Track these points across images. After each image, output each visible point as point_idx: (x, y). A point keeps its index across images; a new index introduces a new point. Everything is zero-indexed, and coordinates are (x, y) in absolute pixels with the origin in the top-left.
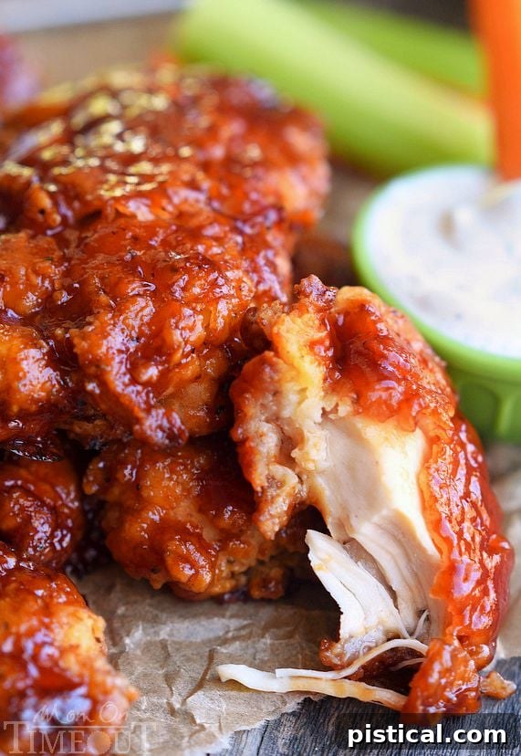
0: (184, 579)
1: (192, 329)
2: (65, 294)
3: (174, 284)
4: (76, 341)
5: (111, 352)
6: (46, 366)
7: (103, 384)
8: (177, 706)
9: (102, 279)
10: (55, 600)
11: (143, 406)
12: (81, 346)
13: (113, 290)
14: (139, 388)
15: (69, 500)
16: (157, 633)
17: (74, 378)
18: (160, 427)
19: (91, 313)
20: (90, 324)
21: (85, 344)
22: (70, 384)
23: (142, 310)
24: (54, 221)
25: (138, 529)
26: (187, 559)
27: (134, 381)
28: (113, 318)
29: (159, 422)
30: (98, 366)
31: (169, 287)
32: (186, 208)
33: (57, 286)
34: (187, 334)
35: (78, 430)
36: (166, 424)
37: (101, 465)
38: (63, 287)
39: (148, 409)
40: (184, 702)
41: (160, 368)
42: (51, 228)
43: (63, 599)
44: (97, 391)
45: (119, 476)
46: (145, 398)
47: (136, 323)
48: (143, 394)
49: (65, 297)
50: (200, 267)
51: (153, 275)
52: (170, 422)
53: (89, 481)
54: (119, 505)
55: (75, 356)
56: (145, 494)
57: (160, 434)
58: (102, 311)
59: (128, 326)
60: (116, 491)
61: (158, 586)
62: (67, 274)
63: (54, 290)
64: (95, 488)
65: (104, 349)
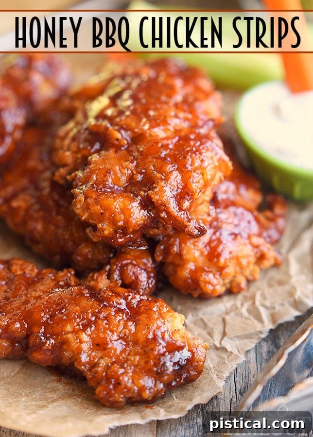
0: (209, 292)
1: (198, 182)
2: (139, 175)
3: (186, 164)
4: (152, 196)
5: (168, 198)
6: (141, 209)
7: (168, 213)
8: (218, 345)
9: (154, 166)
10: (163, 311)
11: (186, 219)
12: (156, 198)
13: (160, 170)
14: (183, 212)
15: (150, 264)
16: (198, 315)
17: (154, 212)
18: (195, 228)
19: (154, 183)
20: (156, 188)
21: (157, 197)
22: (153, 215)
23: (176, 178)
24: (124, 143)
25: (185, 273)
26: (209, 283)
27: (181, 209)
28: (165, 183)
29: (195, 225)
30: (165, 206)
31: (184, 166)
32: (177, 128)
33: (135, 172)
34: (197, 184)
35: (151, 233)
36: (197, 226)
37: (162, 247)
38: (137, 173)
39: (189, 221)
40: (220, 343)
41: (190, 201)
42: (123, 146)
43: (165, 310)
44: (166, 217)
45: (172, 251)
46: (186, 216)
47: (175, 184)
48: (185, 215)
49: (139, 178)
50: (195, 154)
51: (176, 161)
52: (199, 225)
53: (157, 255)
54: (173, 263)
55: (153, 203)
56: (185, 257)
57: (196, 230)
58: (159, 181)
59: (172, 186)
60: (170, 258)
61: (196, 296)
62: (137, 166)
63: (133, 174)
64: (161, 258)
65: (165, 198)
